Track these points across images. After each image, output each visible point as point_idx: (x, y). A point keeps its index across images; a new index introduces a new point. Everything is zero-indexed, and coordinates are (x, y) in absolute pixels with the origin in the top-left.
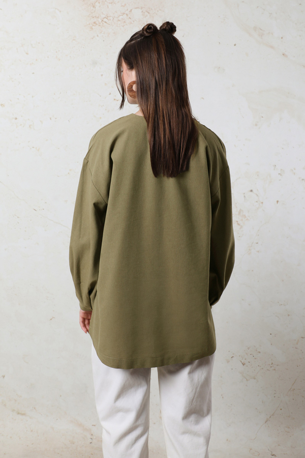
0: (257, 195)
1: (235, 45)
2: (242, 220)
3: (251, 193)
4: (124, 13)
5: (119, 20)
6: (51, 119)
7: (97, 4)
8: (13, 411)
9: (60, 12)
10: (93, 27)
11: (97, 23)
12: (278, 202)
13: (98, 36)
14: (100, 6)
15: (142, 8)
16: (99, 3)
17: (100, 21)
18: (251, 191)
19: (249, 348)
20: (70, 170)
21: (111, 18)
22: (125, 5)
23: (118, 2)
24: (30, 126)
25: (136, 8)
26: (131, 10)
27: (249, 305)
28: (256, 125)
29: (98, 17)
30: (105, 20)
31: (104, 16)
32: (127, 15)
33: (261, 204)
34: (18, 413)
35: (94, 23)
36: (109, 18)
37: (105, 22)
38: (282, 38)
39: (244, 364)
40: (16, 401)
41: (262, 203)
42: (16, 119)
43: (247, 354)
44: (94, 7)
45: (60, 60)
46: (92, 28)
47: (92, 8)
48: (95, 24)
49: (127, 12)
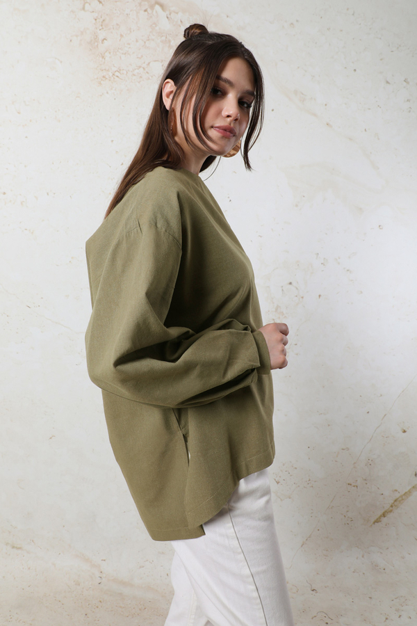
0: (297, 289)
1: (273, 110)
2: (279, 318)
3: (290, 286)
4: (140, 67)
5: (134, 75)
6: (48, 194)
7: (107, 54)
8: (7, 544)
9: (61, 62)
10: (102, 82)
11: (107, 77)
12: (320, 296)
13: (107, 93)
14: (110, 57)
15: (162, 61)
16: (110, 53)
17: (111, 75)
18: (290, 283)
19: (284, 465)
20: (72, 258)
21: (125, 72)
22: (142, 56)
23: (133, 53)
24: (22, 203)
25: (155, 61)
26: (149, 63)
27: (286, 415)
28: (297, 206)
29: (108, 70)
30: (117, 74)
31: (115, 69)
32: (144, 69)
33: (301, 299)
34: (13, 547)
35: (104, 77)
36: (121, 72)
37: (117, 76)
38: (326, 105)
39: (278, 483)
40: (10, 532)
41: (302, 297)
42: (4, 193)
43: (281, 471)
44: (103, 57)
45: (60, 121)
46: (100, 83)
47: (101, 59)
48: (104, 79)
49: (144, 65)
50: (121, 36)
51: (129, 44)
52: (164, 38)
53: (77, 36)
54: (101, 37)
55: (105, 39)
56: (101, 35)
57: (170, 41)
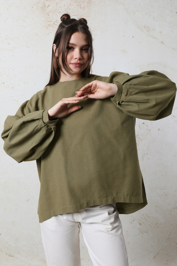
0: (147, 126)
1: (133, 37)
2: (138, 141)
3: (143, 125)
6: (24, 83)
7: (50, 13)
8: (7, 254)
9: (28, 18)
10: (48, 27)
11: (51, 25)
12: (159, 129)
13: (51, 33)
14: (52, 15)
15: (77, 15)
16: (52, 13)
17: (52, 23)
19: (143, 215)
24: (12, 88)
25: (74, 15)
29: (51, 21)
31: (55, 21)
33: (149, 131)
34: (10, 256)
35: (49, 25)
36: (57, 22)
37: (56, 24)
38: (161, 32)
39: (140, 224)
40: (8, 248)
42: (4, 83)
43: (142, 218)
44: (48, 15)
45: (29, 47)
47: (47, 16)
50: (57, 4)
51: (61, 8)
52: (78, 4)
53: (35, 5)
54: (47, 5)
55: (49, 6)
56: (47, 4)
57: (81, 5)
